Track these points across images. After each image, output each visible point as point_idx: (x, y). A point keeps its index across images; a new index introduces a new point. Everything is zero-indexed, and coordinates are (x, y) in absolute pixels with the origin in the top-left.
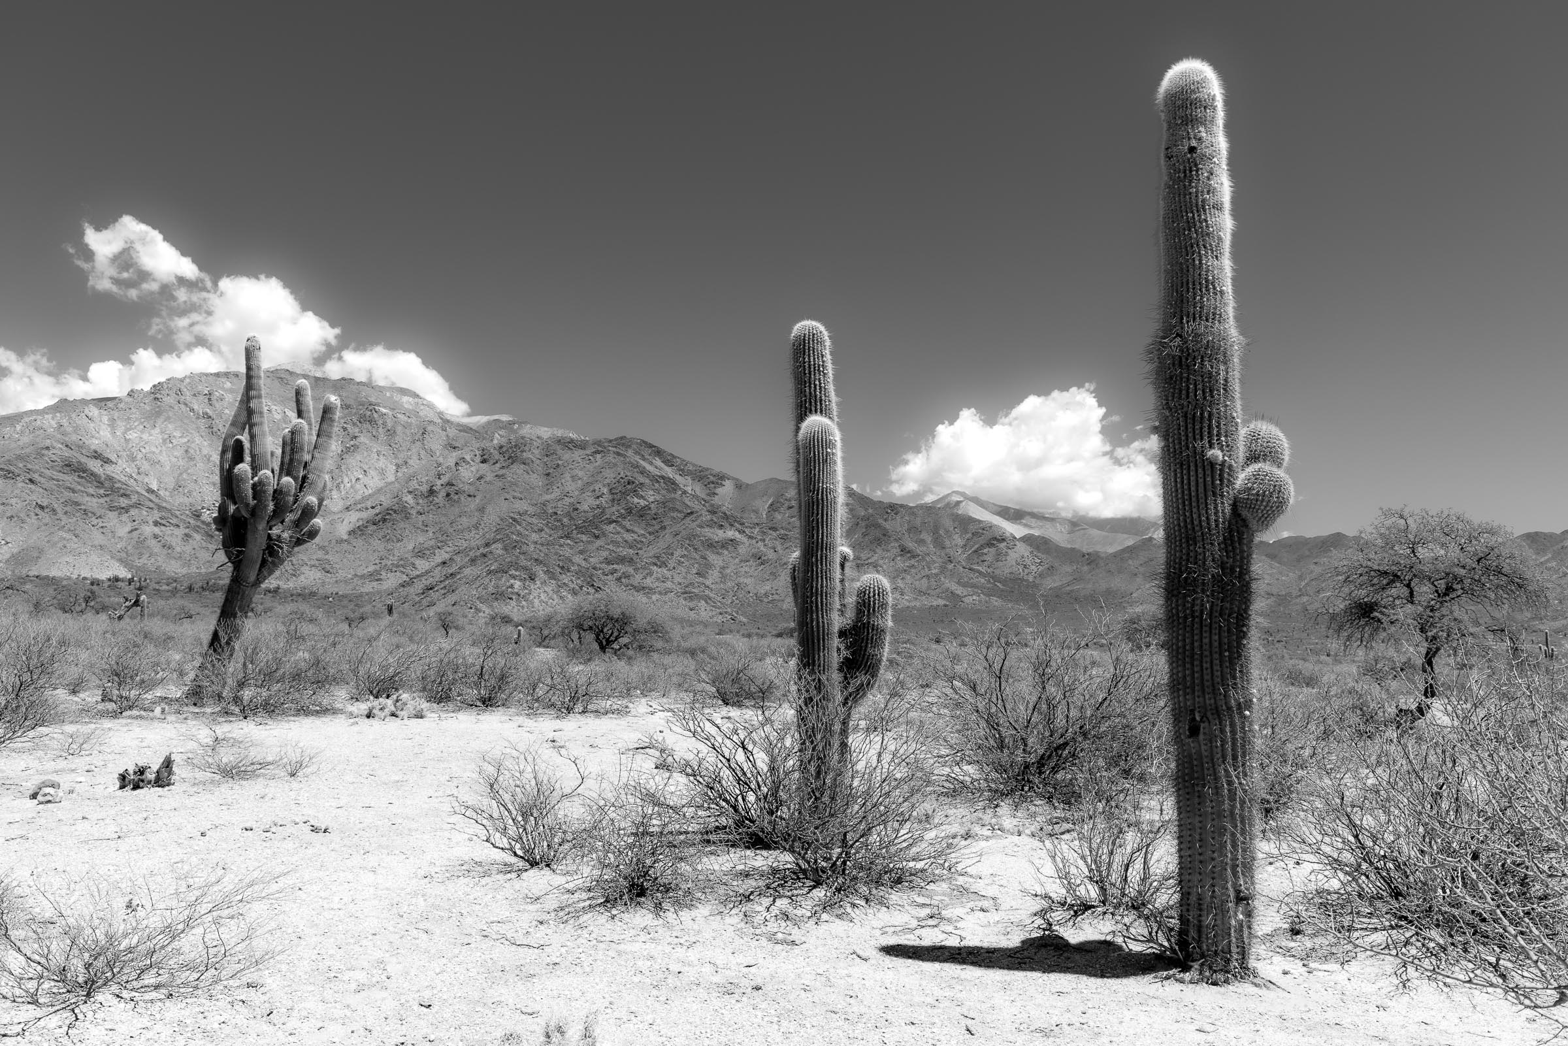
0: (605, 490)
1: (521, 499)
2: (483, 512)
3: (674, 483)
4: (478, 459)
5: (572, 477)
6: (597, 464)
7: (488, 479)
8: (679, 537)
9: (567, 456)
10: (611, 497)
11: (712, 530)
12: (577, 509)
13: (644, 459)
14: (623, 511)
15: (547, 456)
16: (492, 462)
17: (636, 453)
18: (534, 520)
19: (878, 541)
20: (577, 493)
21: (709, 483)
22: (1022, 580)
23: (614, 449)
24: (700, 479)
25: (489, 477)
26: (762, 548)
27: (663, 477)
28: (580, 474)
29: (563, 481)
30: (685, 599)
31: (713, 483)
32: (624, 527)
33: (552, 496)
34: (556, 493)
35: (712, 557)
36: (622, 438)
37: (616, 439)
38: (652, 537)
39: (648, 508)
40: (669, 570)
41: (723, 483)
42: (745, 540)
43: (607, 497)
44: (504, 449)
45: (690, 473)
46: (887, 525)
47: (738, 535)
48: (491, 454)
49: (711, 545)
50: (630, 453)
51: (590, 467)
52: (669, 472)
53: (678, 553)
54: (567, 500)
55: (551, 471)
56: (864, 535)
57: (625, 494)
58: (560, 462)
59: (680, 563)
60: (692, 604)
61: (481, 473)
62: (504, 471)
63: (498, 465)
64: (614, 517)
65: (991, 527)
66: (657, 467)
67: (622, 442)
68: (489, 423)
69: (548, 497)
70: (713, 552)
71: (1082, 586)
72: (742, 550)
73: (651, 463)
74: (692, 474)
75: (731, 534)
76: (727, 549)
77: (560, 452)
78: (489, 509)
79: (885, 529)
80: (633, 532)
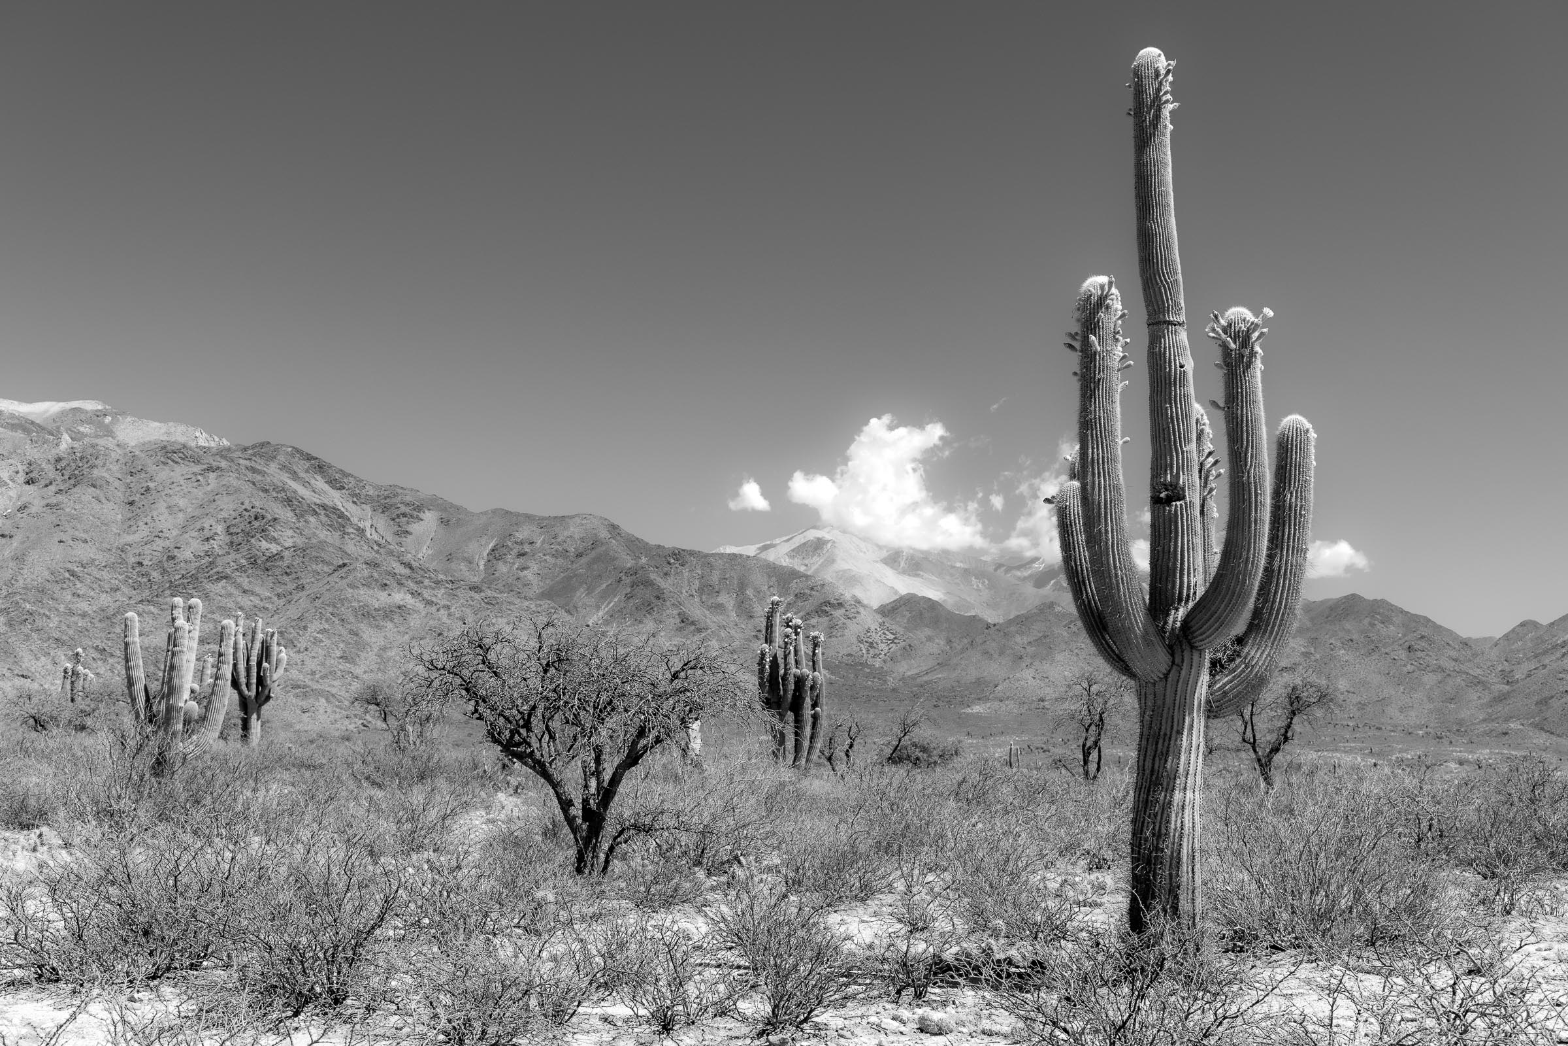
0: (220, 529)
1: (86, 541)
2: (23, 562)
3: (341, 516)
4: (21, 478)
5: (169, 507)
6: (209, 488)
7: (33, 510)
8: (318, 603)
9: (163, 474)
10: (228, 539)
11: (370, 592)
12: (173, 558)
13: (295, 476)
14: (243, 561)
15: (132, 474)
16: (43, 483)
17: (283, 468)
18: (105, 574)
19: (648, 608)
20: (175, 533)
21: (398, 516)
22: (864, 665)
23: (248, 463)
24: (385, 509)
25: (37, 507)
26: (445, 619)
27: (324, 507)
28: (182, 503)
29: (155, 514)
30: (297, 696)
31: (404, 515)
32: (239, 586)
33: (136, 537)
34: (142, 533)
35: (368, 634)
36: (262, 445)
37: (254, 447)
38: (282, 602)
39: (279, 556)
40: (299, 652)
41: (421, 515)
42: (420, 606)
43: (222, 538)
44: (63, 463)
45: (368, 500)
46: (664, 584)
47: (409, 600)
48: (43, 470)
49: (366, 614)
50: (273, 468)
51: (199, 493)
52: (335, 498)
53: (314, 627)
54: (159, 544)
55: (137, 498)
56: (629, 597)
57: (248, 535)
58: (151, 485)
59: (317, 641)
60: (304, 704)
61: (24, 499)
62: (60, 498)
63: (53, 488)
64: (228, 571)
65: (823, 586)
66: (315, 491)
67: (264, 451)
68: (63, 413)
69: (129, 539)
70: (370, 624)
71: (945, 675)
72: (415, 621)
73: (306, 484)
74: (372, 501)
75: (399, 597)
76: (392, 620)
77: (152, 468)
78: (33, 556)
79: (659, 588)
80: (253, 593)
